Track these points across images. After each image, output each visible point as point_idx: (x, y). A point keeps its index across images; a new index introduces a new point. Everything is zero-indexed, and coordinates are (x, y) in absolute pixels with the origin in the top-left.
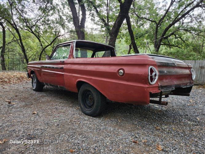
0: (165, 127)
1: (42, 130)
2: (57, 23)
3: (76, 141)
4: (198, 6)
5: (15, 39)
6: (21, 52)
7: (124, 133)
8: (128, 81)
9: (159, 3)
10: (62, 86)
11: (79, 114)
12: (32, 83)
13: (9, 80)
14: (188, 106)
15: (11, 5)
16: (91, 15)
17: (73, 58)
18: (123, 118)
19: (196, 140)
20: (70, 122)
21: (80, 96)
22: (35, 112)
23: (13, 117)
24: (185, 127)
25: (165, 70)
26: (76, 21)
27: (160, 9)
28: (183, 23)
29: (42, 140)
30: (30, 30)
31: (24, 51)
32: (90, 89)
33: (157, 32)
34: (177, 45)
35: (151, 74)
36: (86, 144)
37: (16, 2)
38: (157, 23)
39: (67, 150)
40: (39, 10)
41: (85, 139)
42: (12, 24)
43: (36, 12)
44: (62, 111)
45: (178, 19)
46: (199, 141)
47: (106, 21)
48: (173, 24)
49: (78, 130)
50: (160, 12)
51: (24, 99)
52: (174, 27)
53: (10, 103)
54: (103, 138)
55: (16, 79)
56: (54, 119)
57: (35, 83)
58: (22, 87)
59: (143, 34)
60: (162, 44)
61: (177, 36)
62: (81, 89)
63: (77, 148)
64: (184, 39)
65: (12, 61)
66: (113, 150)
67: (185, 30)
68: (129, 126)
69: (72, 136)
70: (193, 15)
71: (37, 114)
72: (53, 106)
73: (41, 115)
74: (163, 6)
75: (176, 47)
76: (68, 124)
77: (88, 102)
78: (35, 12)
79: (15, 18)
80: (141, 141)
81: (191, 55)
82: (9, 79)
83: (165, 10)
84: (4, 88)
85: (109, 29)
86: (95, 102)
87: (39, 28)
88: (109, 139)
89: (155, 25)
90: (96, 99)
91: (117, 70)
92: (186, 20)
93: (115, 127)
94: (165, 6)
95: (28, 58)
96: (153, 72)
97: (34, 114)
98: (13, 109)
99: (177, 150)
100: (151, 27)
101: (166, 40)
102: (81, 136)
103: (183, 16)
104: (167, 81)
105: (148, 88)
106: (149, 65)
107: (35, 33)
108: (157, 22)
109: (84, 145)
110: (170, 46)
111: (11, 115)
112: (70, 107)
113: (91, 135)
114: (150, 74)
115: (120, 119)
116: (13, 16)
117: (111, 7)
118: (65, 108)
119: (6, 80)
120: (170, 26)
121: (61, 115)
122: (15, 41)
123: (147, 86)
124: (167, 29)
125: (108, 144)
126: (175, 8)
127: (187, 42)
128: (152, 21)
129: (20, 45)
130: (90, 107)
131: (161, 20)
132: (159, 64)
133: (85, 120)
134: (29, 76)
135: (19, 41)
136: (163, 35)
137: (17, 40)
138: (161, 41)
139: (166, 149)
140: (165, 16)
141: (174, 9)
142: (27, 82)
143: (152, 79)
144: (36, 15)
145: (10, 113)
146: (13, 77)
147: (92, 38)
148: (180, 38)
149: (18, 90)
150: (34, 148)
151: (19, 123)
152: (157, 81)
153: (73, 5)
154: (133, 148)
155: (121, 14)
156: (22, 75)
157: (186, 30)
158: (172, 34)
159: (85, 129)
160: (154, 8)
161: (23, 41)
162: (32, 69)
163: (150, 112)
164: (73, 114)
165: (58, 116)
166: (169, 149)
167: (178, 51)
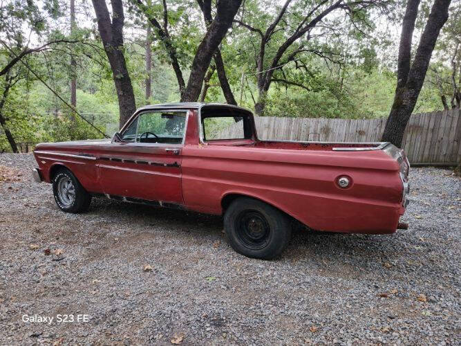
4: (338, 5)
22: (149, 267)
28: (309, 37)
33: (262, 53)
38: (264, 34)
45: (303, 29)
48: (294, 38)
50: (268, 11)
61: (299, 63)
64: (311, 70)
67: (312, 51)
71: (156, 271)
75: (299, 85)
81: (329, 104)
86: (274, 233)
90: (275, 227)
91: (331, 177)
92: (315, 31)
97: (148, 270)
103: (313, 24)
105: (399, 209)
108: (264, 31)
110: (287, 83)
123: (397, 205)
124: (283, 49)
127: (317, 76)
128: (253, 30)
131: (272, 29)
134: (42, 177)
140: (278, 20)
148: (304, 66)
157: (315, 51)
158: (291, 58)
162: (59, 162)
167: (308, 97)
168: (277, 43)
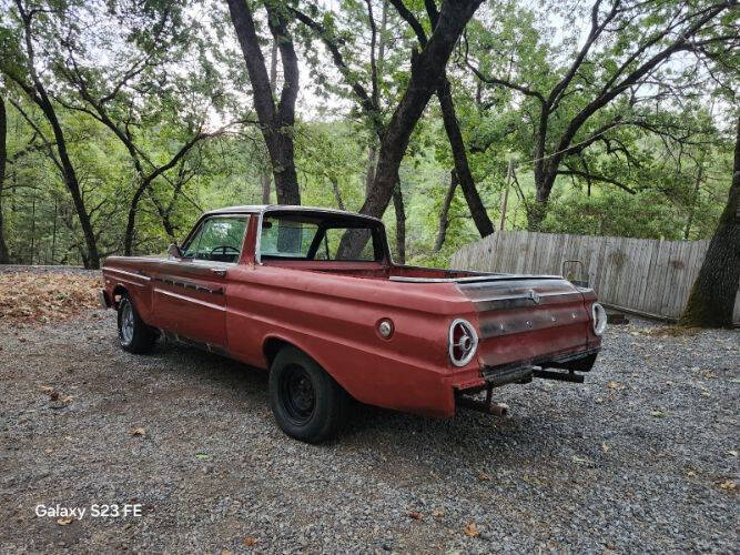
0: (505, 473)
1: (166, 485)
2: (194, 89)
3: (263, 517)
4: (679, 46)
5: (40, 140)
6: (62, 188)
7: (390, 492)
8: (402, 353)
9: (553, 30)
10: (217, 346)
11: (270, 435)
12: (120, 326)
13: (36, 307)
14: (598, 403)
15: (27, 19)
16: (316, 76)
17: (255, 262)
18: (398, 444)
19: (572, 508)
20: (244, 461)
21: (273, 382)
22: (141, 430)
23: (76, 447)
24: (558, 473)
25: (502, 324)
26: (263, 104)
27: (557, 51)
28: (633, 101)
29: (172, 515)
30: (95, 112)
31: (72, 184)
32: (303, 364)
33: (543, 129)
34: (610, 176)
35: (456, 340)
36: (288, 524)
37: (47, 8)
38: (546, 100)
39: (237, 538)
40: (130, 40)
41: (285, 510)
42: (28, 90)
43: (119, 45)
44: (221, 425)
46: (577, 513)
47: (369, 95)
48: (601, 103)
49: (267, 484)
50: (556, 61)
51: (97, 383)
52: (602, 114)
53: (55, 397)
54: (333, 507)
55: (59, 302)
56: (199, 450)
57: (129, 325)
58: (84, 338)
59: (497, 135)
60: (562, 173)
61: (614, 144)
62: (276, 360)
63: (263, 534)
64: (637, 156)
65: (28, 219)
66: (356, 537)
67: (639, 124)
68: (408, 470)
69: (249, 503)
70: (669, 71)
71: (148, 437)
72: (191, 409)
73: (158, 439)
74: (566, 42)
75: (608, 181)
76: (239, 469)
77: (297, 400)
78: (115, 47)
79: (40, 65)
80: (430, 513)
81: (653, 214)
82: (36, 304)
83: (572, 56)
84: (24, 341)
85: (377, 123)
86: (318, 402)
87: (131, 105)
88: (348, 508)
89: (539, 108)
90: (319, 393)
91: (376, 320)
92: (644, 91)
93: (368, 474)
94: (574, 41)
95: (88, 211)
96: (462, 334)
97: (137, 434)
98: (70, 420)
99: (514, 535)
100: (525, 110)
101: (575, 159)
102: (274, 502)
103: (635, 78)
104: (508, 349)
105: (448, 376)
106: (453, 316)
107: (114, 122)
108: (547, 94)
109: (281, 526)
110: (592, 177)
111: (68, 438)
112: (244, 410)
113: (301, 499)
114: (452, 342)
115: (385, 453)
116: (36, 59)
117: (389, 33)
118: (228, 415)
119: (25, 308)
120: (590, 110)
121: (218, 437)
122: (39, 148)
123: (445, 371)
124: (578, 122)
125: (343, 522)
126: (605, 48)
127: (647, 166)
128: (527, 92)
129: (56, 162)
130: (304, 414)
131: (560, 90)
132: (483, 309)
133: (288, 455)
134: (108, 300)
135: (55, 148)
136: (564, 144)
137: (49, 145)
138: (557, 160)
139: (489, 534)
140: (571, 75)
141: (603, 51)
142: (95, 316)
143: (459, 354)
144: (119, 57)
145: (63, 434)
146: (46, 295)
147: (320, 147)
148: (624, 150)
149: (70, 347)
150: (152, 537)
151: (99, 465)
152: (475, 357)
153: (252, 48)
154: (405, 532)
155: (413, 90)
156: (76, 287)
157: (645, 125)
158: (597, 137)
159: (286, 480)
160: (537, 48)
161: (71, 151)
162: (121, 282)
163: (479, 425)
164: (255, 436)
165: (210, 443)
166: (494, 533)
167: (611, 201)
168: (569, 109)
